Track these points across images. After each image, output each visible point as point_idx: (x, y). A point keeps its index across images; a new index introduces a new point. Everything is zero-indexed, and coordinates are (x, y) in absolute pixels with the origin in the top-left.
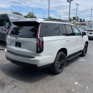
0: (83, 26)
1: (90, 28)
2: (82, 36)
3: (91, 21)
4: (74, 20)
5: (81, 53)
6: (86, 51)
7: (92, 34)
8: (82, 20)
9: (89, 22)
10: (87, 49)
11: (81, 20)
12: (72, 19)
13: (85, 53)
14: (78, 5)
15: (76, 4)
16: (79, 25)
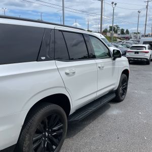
0: (125, 41)
1: (136, 44)
2: (114, 59)
3: (139, 33)
4: (111, 32)
5: (114, 96)
6: (125, 90)
7: (140, 54)
8: (125, 31)
9: (136, 33)
10: (127, 85)
11: (122, 30)
12: (108, 29)
13: (123, 94)
14: (116, 4)
15: (113, 3)
16: (120, 39)
